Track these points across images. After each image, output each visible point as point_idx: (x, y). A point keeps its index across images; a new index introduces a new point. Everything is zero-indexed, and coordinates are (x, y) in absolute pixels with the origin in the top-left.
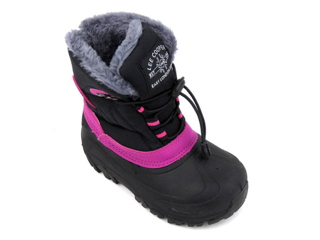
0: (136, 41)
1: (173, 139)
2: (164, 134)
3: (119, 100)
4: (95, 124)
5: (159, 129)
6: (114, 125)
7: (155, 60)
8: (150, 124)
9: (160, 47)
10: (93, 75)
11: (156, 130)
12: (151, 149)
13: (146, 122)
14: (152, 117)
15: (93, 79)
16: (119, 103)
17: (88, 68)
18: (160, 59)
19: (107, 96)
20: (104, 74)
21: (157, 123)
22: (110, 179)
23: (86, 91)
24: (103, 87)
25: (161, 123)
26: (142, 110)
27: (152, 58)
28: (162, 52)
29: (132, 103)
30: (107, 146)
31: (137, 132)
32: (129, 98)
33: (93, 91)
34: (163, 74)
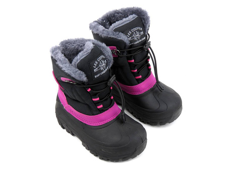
0: (90, 51)
1: (106, 110)
2: (101, 106)
3: (77, 84)
4: (64, 99)
5: (98, 103)
6: (74, 100)
7: (99, 63)
8: (94, 100)
9: (102, 56)
10: (63, 69)
11: (97, 103)
12: (93, 115)
13: (92, 98)
14: (95, 95)
15: (63, 72)
16: (77, 86)
17: (61, 65)
18: (102, 62)
19: (70, 81)
20: (70, 69)
21: (98, 99)
22: (69, 133)
23: (58, 79)
24: (68, 76)
25: (100, 99)
26: (89, 90)
27: (97, 61)
28: (103, 59)
29: (85, 86)
30: (69, 112)
31: (86, 104)
32: (83, 83)
33: (63, 79)
34: (103, 71)
